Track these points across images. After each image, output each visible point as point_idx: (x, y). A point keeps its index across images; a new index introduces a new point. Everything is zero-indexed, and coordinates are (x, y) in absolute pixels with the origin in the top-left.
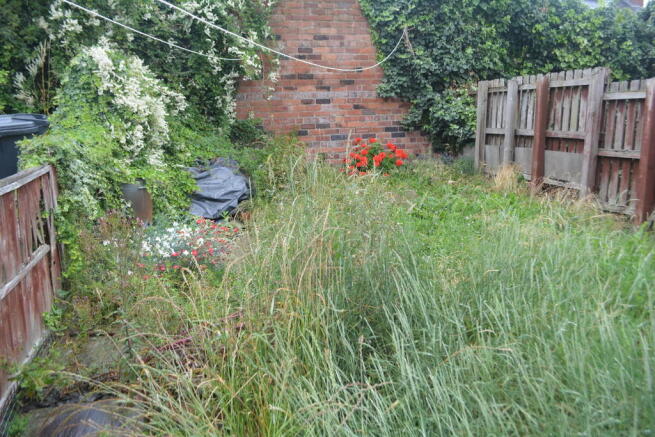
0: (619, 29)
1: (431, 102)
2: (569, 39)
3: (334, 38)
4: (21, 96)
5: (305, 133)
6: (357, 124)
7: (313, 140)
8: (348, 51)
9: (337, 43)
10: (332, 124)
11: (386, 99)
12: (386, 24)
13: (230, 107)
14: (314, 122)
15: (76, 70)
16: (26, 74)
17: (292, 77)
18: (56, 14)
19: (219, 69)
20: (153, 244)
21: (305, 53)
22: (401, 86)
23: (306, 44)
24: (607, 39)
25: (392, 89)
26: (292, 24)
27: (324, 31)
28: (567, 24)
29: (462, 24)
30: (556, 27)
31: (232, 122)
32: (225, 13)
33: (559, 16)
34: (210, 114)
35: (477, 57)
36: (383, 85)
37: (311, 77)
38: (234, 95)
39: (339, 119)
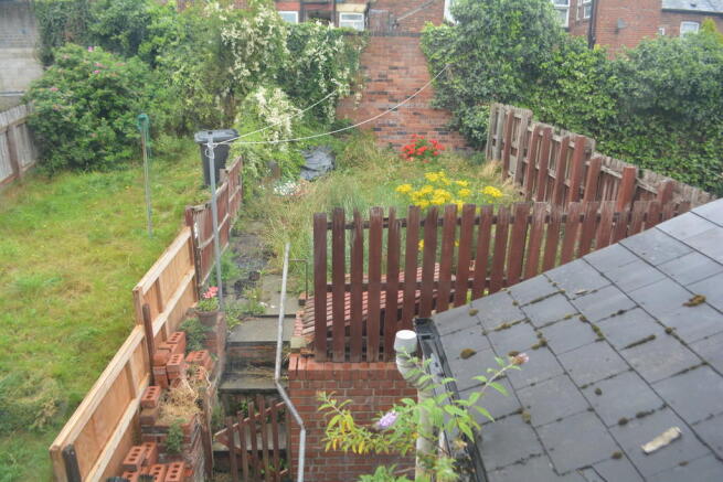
0: (608, 67)
1: (463, 114)
2: (568, 72)
3: (402, 68)
4: (218, 108)
5: (379, 130)
6: (416, 125)
7: (385, 134)
8: (411, 77)
9: (404, 72)
10: (398, 124)
11: (436, 109)
12: (437, 61)
13: (331, 112)
14: (386, 122)
15: (248, 103)
16: (221, 96)
17: (373, 93)
18: (238, 66)
19: (325, 90)
20: (279, 190)
21: (383, 78)
22: (445, 102)
23: (384, 72)
24: (598, 74)
25: (439, 104)
26: (375, 59)
27: (396, 64)
28: (567, 63)
29: (487, 62)
30: (559, 64)
31: (332, 122)
32: (331, 55)
33: (563, 56)
34: (319, 116)
35: (497, 84)
36: (434, 100)
37: (386, 93)
38: (334, 106)
39: (402, 121)
